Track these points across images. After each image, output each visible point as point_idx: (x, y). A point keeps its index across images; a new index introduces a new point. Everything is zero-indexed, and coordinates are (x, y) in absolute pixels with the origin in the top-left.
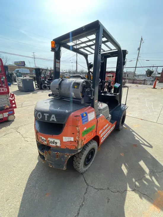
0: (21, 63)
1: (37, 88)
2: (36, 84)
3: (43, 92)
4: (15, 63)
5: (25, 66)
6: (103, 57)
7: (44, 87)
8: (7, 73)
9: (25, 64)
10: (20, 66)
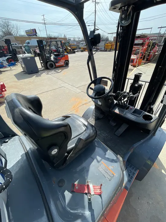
0: (32, 31)
1: (43, 68)
2: (42, 62)
3: (48, 74)
4: (27, 32)
5: (36, 35)
6: (130, 9)
7: (50, 65)
8: (11, 49)
9: (36, 33)
10: (32, 36)
